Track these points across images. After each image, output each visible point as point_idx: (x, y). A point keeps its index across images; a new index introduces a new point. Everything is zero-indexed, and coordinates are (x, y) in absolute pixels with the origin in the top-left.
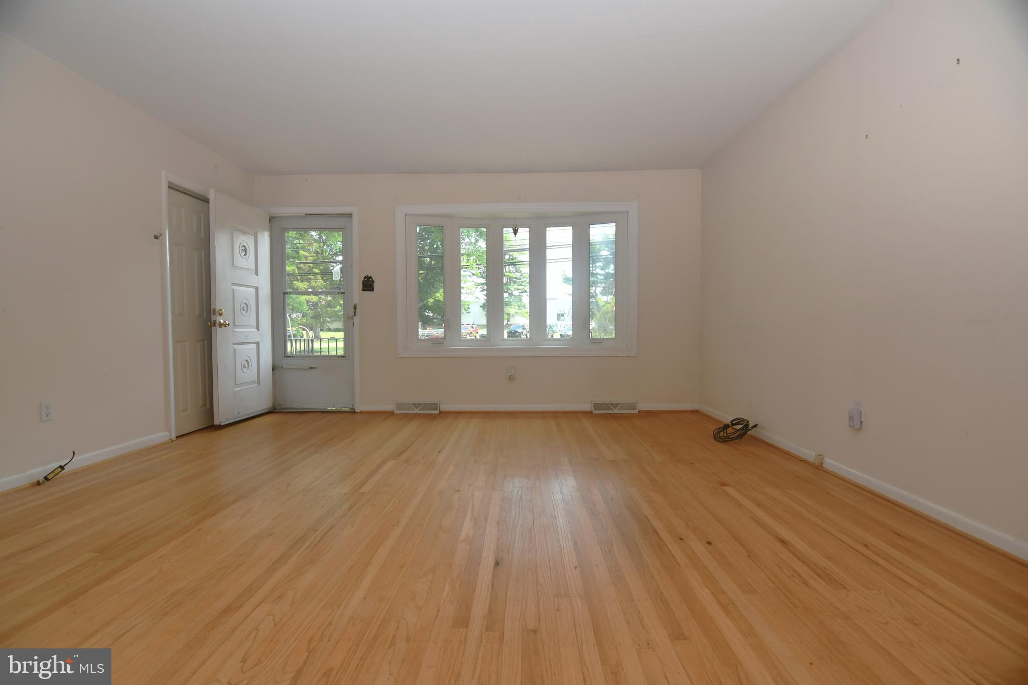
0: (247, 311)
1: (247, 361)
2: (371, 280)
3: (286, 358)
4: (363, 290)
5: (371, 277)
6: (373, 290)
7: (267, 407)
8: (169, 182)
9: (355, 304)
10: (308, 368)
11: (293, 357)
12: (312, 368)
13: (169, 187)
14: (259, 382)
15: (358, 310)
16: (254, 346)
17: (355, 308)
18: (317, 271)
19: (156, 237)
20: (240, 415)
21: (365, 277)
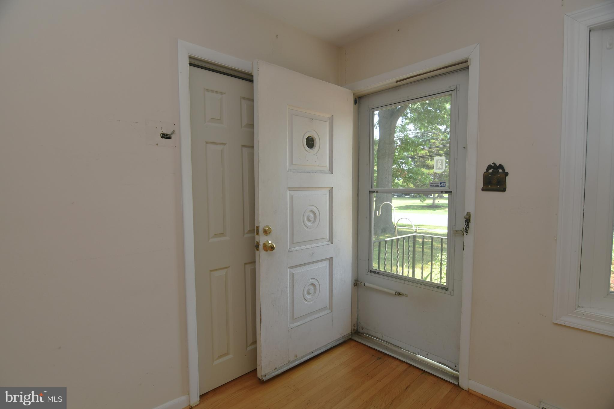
0: (314, 222)
1: (313, 285)
2: (500, 171)
3: (370, 274)
4: (483, 190)
5: (501, 167)
6: (504, 190)
7: (343, 335)
8: (190, 57)
9: (469, 215)
10: (394, 292)
11: (378, 273)
12: (400, 294)
13: (190, 64)
14: (331, 308)
15: (472, 225)
16: (326, 264)
17: (468, 221)
18: (442, 152)
19: (165, 136)
20: (297, 358)
21: (490, 167)
